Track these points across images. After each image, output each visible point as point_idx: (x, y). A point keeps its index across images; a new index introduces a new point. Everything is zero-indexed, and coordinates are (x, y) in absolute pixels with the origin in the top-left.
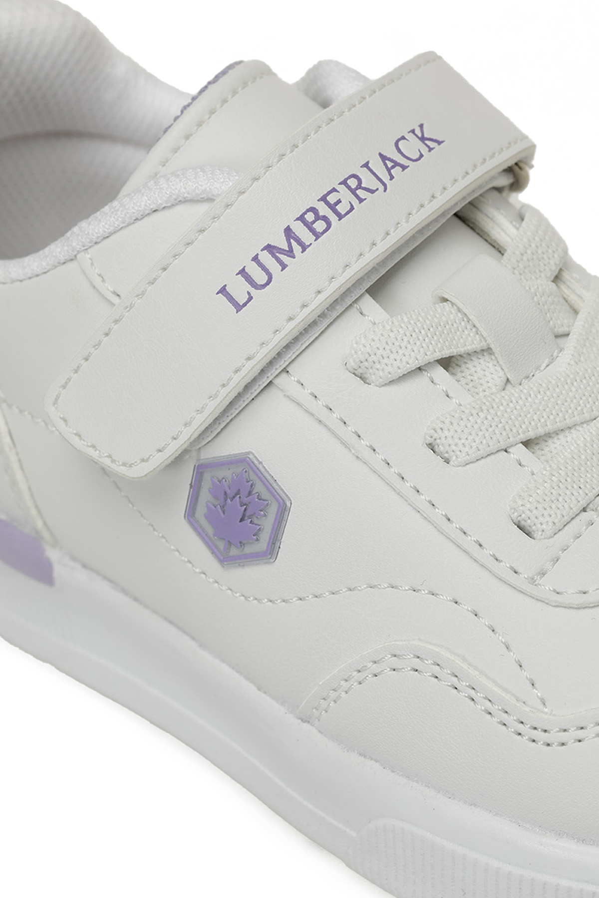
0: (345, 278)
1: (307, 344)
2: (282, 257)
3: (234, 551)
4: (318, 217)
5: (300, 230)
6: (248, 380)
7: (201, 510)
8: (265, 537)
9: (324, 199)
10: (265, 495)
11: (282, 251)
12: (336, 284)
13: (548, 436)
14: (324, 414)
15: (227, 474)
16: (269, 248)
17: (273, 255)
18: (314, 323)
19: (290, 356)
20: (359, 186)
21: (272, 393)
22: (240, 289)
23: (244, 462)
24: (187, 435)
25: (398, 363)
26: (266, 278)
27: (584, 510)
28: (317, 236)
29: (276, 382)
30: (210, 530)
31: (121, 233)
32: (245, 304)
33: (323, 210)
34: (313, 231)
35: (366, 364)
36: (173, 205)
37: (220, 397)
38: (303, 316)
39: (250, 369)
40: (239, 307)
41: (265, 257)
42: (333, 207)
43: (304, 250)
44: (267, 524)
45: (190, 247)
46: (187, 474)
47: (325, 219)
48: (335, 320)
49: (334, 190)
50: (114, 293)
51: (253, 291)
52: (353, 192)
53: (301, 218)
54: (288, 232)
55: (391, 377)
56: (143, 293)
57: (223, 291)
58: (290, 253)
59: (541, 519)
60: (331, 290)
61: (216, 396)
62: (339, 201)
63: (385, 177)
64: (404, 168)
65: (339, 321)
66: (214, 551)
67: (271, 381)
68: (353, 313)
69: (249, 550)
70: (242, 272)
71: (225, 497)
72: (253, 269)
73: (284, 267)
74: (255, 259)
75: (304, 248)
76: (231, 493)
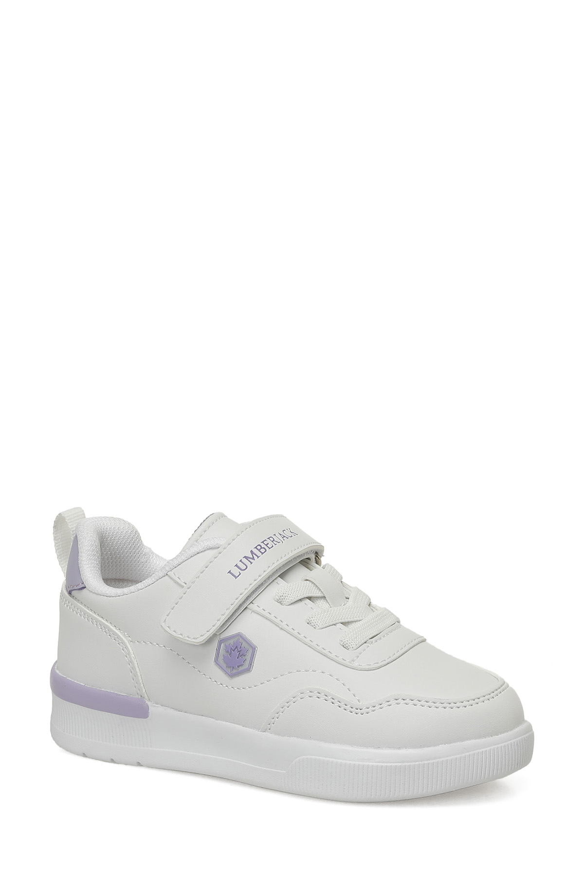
0: (269, 571)
1: (261, 591)
2: (250, 560)
3: (235, 671)
4: (261, 548)
5: (255, 551)
6: (241, 602)
7: (221, 658)
8: (247, 662)
9: (263, 542)
10: (247, 647)
11: (251, 558)
12: (270, 569)
13: (352, 622)
14: (268, 615)
15: (231, 642)
16: (245, 557)
17: (247, 559)
18: (262, 584)
19: (254, 596)
20: (274, 540)
21: (248, 612)
22: (236, 571)
23: (239, 635)
24: (213, 630)
25: (291, 598)
26: (245, 567)
27: (365, 643)
28: (262, 553)
29: (248, 607)
30: (224, 665)
31: (186, 561)
32: (238, 576)
33: (263, 546)
34: (261, 552)
35: (282, 597)
36: (205, 550)
37: (231, 609)
38: (259, 580)
39: (237, 603)
40: (236, 577)
41: (244, 560)
42: (266, 545)
43: (258, 558)
44: (248, 657)
45: (216, 559)
46: (215, 644)
47: (264, 548)
48: (270, 584)
49: (266, 540)
50: (184, 583)
51: (241, 571)
52: (272, 541)
53: (256, 548)
54: (251, 551)
55: (292, 602)
56: (199, 577)
57: (230, 572)
58: (253, 558)
59: (351, 644)
60: (264, 575)
61: (229, 608)
62: (268, 544)
63: (283, 540)
64: (287, 538)
65: (269, 586)
66: (226, 673)
67: (246, 607)
68: (274, 584)
69: (241, 669)
70: (236, 565)
71: (230, 651)
72: (240, 565)
73: (251, 563)
74: (241, 561)
75: (258, 557)
76: (233, 648)
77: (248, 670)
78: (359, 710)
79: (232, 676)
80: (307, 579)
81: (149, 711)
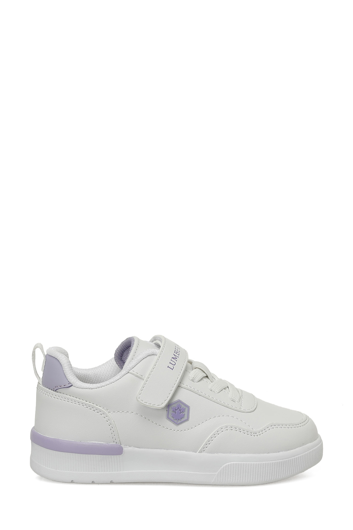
2: (175, 359)
3: (179, 421)
7: (170, 415)
8: (186, 416)
11: (175, 358)
15: (175, 405)
22: (171, 366)
23: (179, 401)
26: (175, 363)
30: (173, 419)
32: (173, 369)
35: (194, 378)
41: (172, 359)
44: (186, 413)
45: (159, 360)
47: (178, 352)
50: (141, 376)
51: (173, 366)
53: (175, 352)
55: (199, 380)
57: (168, 367)
58: (176, 358)
66: (174, 423)
69: (183, 420)
70: (170, 363)
71: (175, 410)
72: (171, 362)
73: (177, 361)
74: (171, 360)
75: (178, 357)
76: (177, 409)
77: (187, 420)
78: (255, 434)
79: (178, 424)
80: (197, 367)
81: (123, 451)
